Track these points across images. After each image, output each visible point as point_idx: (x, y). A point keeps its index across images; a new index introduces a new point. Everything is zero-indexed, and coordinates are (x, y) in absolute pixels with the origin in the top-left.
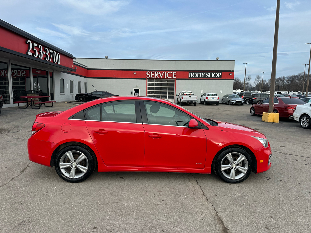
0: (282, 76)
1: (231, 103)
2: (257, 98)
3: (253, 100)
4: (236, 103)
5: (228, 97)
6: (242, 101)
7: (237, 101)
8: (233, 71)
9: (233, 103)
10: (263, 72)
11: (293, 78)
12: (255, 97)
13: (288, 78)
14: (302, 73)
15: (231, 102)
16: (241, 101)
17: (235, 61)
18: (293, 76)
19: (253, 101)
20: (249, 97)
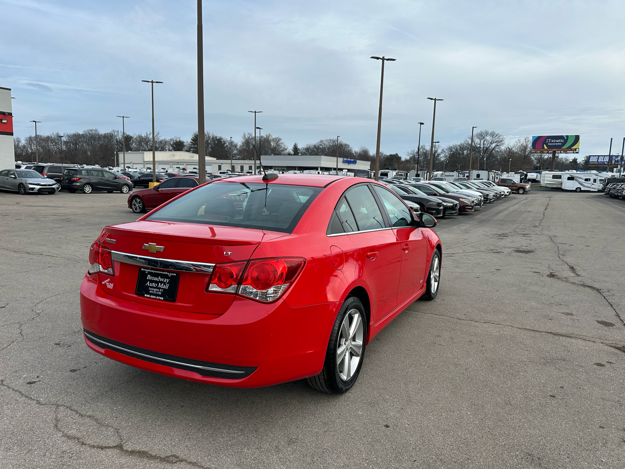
0: (55, 134)
1: (29, 190)
2: (81, 178)
3: (74, 181)
4: (40, 188)
5: (15, 175)
6: (54, 184)
7: (42, 184)
8: (10, 114)
9: (33, 189)
10: (34, 121)
11: (76, 139)
12: (78, 176)
13: (67, 138)
14: (91, 130)
15: (28, 187)
16: (51, 183)
17: (10, 90)
18: (76, 135)
19: (74, 184)
20: (61, 176)
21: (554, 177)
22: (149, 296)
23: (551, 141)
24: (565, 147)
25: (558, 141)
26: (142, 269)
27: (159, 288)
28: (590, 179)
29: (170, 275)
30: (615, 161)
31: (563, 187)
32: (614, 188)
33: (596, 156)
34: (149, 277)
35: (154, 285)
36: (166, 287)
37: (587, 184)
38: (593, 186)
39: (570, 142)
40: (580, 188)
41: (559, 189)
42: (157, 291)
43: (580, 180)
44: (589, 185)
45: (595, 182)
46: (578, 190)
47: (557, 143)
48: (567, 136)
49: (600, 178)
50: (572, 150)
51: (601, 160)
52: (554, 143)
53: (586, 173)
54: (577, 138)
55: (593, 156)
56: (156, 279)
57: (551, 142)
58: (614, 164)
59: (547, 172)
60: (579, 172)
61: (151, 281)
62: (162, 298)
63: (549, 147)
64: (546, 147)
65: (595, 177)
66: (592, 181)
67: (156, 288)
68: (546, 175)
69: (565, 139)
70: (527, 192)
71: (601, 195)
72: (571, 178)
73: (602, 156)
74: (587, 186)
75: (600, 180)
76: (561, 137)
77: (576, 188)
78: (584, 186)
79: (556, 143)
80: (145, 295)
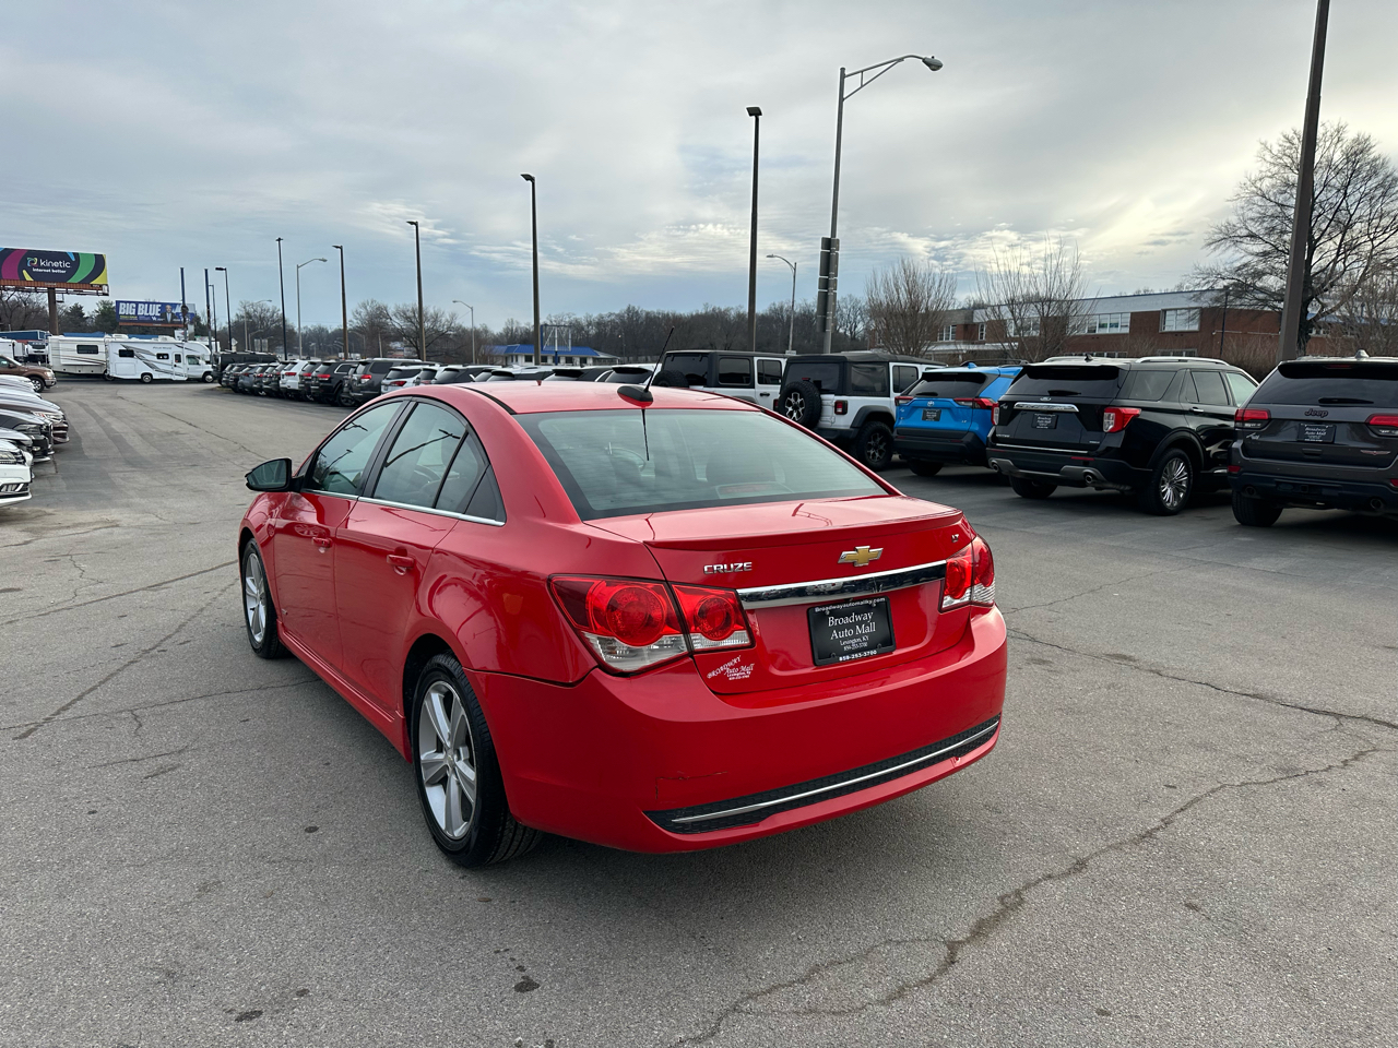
21: (82, 349)
22: (848, 658)
23: (39, 262)
24: (76, 278)
25: (55, 264)
26: (817, 610)
27: (860, 636)
28: (167, 355)
29: (873, 603)
30: (173, 316)
31: (112, 373)
32: (247, 375)
33: (130, 302)
34: (832, 621)
35: (847, 633)
36: (872, 628)
37: (162, 365)
38: (176, 370)
39: (85, 271)
40: (150, 375)
41: (103, 378)
42: (858, 643)
43: (147, 357)
44: (169, 368)
45: (180, 361)
46: (147, 379)
47: (55, 268)
48: (76, 255)
49: (187, 353)
50: (92, 287)
51: (142, 311)
52: (47, 268)
53: (153, 340)
54: (100, 262)
55: (126, 302)
56: (847, 620)
57: (39, 266)
58: (172, 322)
59: (61, 337)
60: (134, 339)
61: (840, 628)
62: (875, 652)
63: (38, 278)
64: (28, 278)
65: (178, 351)
66: (172, 358)
67: (855, 637)
68: (61, 346)
69: (74, 261)
70: (48, 387)
71: (212, 389)
72: (127, 353)
73: (144, 303)
74: (163, 370)
75: (189, 357)
76: (62, 256)
77: (143, 375)
78: (158, 370)
79: (51, 267)
80: (841, 659)
